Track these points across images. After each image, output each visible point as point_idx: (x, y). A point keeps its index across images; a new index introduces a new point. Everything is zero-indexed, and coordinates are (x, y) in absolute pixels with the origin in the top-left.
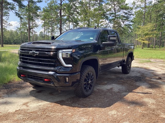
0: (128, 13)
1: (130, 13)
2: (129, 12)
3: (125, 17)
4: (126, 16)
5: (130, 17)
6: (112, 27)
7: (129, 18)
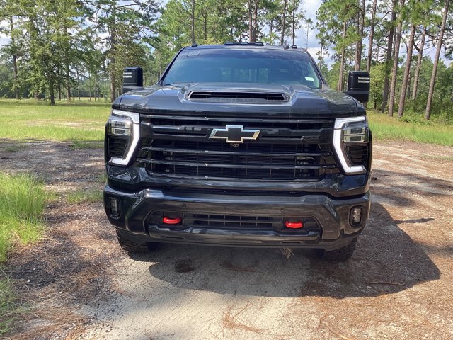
0: (149, 4)
1: (153, 7)
2: (152, 4)
3: (140, 15)
4: (142, 12)
5: (154, 18)
6: (105, 41)
7: (152, 19)
